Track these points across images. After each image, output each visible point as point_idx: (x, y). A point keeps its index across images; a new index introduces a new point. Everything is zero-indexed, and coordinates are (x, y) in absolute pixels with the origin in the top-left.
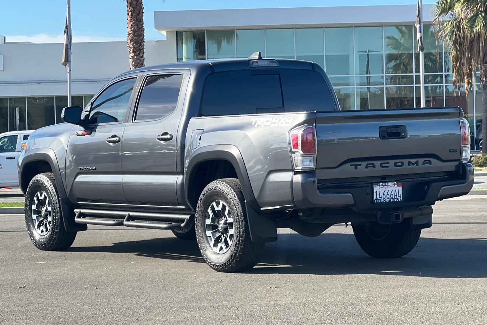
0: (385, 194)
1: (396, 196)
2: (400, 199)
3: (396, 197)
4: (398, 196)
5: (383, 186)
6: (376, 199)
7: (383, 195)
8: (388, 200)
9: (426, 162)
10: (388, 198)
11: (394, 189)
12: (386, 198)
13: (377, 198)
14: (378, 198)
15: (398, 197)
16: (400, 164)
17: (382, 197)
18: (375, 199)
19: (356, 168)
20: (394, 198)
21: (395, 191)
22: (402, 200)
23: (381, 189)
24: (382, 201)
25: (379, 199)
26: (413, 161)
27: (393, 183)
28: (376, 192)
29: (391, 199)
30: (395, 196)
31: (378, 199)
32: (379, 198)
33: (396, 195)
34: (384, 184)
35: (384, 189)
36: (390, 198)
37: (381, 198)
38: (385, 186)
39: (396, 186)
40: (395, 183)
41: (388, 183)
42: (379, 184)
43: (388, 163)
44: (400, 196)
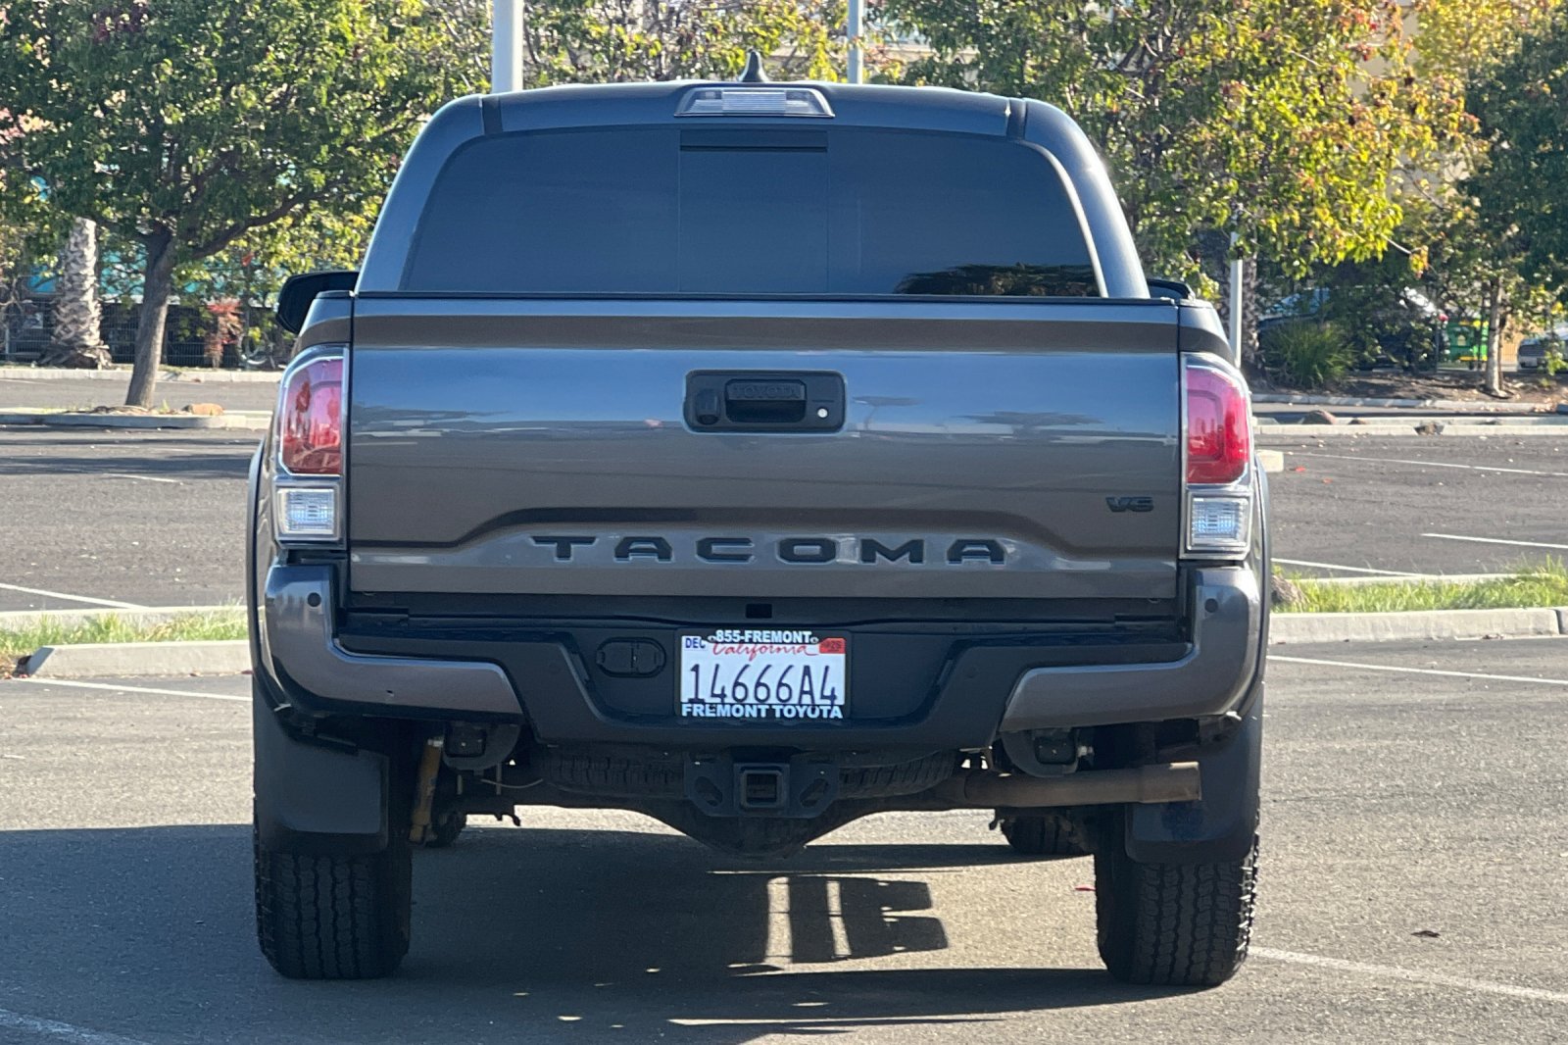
0: (749, 680)
1: (811, 693)
2: (829, 712)
3: (806, 699)
4: (823, 697)
5: (736, 646)
6: (691, 701)
7: (737, 684)
8: (759, 711)
9: (968, 549)
10: (762, 702)
11: (800, 660)
12: (751, 699)
13: (700, 697)
14: (704, 695)
15: (818, 701)
16: (816, 549)
17: (728, 692)
18: (684, 699)
19: (564, 553)
20: (795, 700)
21: (807, 671)
22: (840, 716)
23: (722, 659)
24: (723, 711)
25: (709, 700)
26: (894, 539)
27: (797, 636)
28: (696, 669)
29: (777, 708)
30: (803, 692)
31: (702, 702)
32: (713, 695)
33: (807, 688)
34: (742, 634)
35: (744, 658)
36: (773, 700)
37: (723, 696)
38: (751, 646)
39: (815, 648)
40: (807, 634)
41: (765, 632)
42: (715, 635)
43: (746, 541)
44: (833, 697)
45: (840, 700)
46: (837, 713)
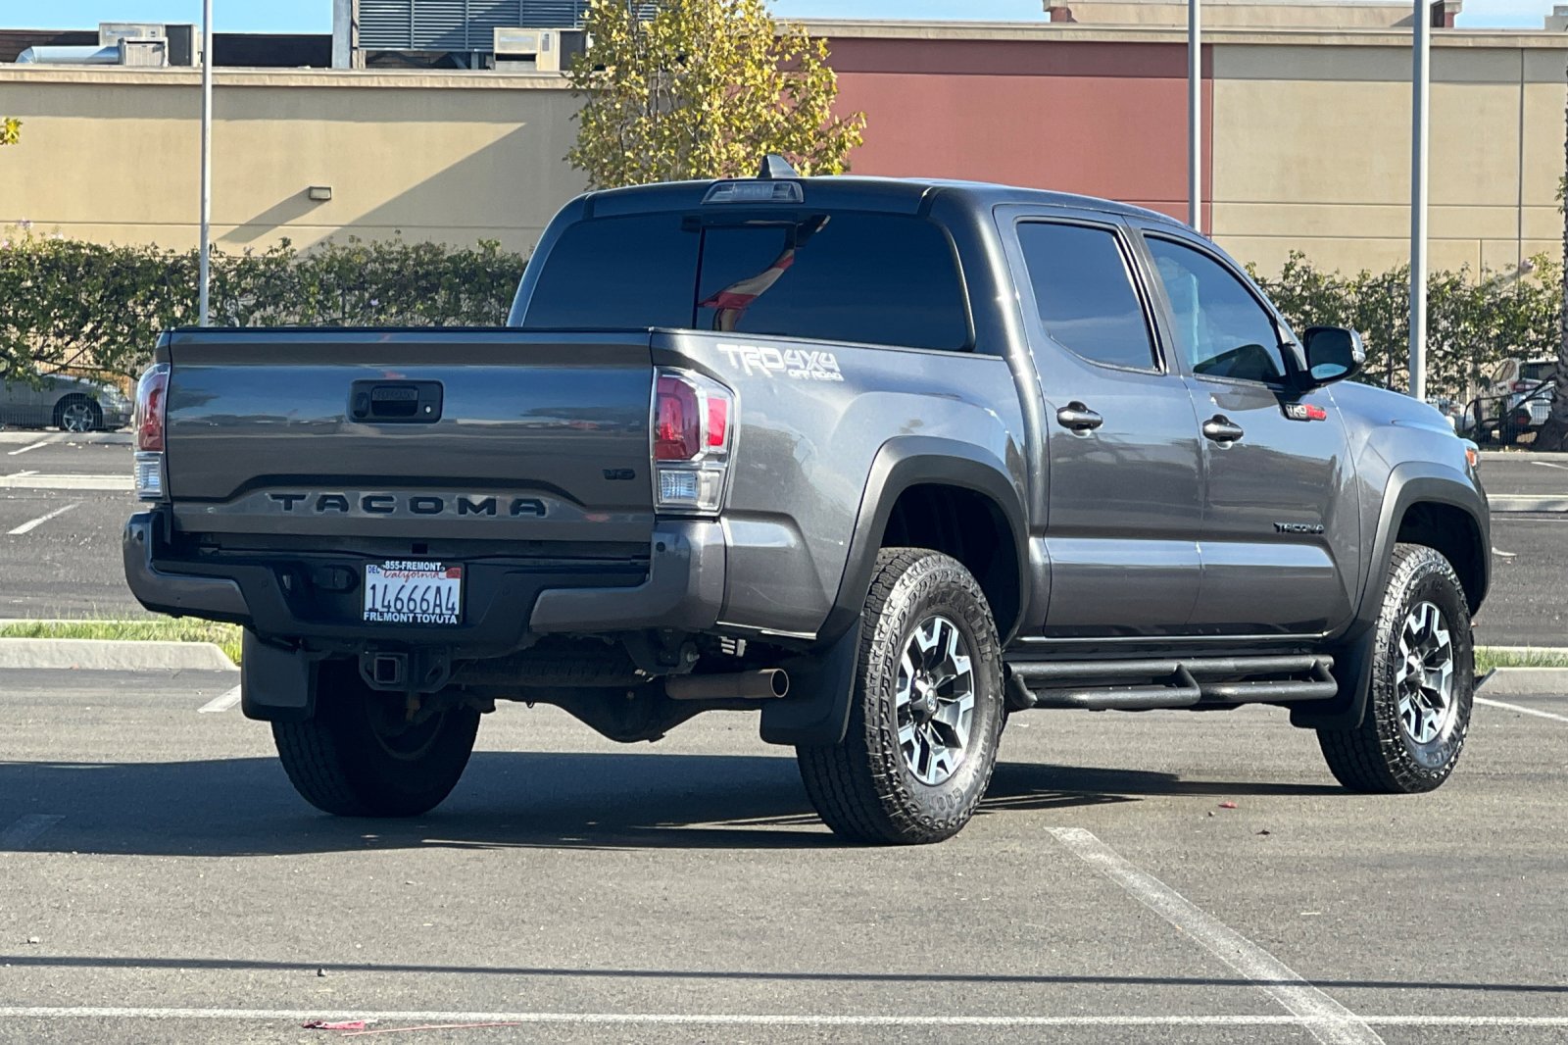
0: (404, 596)
1: (440, 606)
2: (449, 619)
3: (438, 611)
4: (447, 609)
5: (397, 572)
6: (370, 610)
7: (397, 599)
8: (409, 617)
9: (522, 505)
10: (411, 612)
11: (434, 583)
12: (405, 610)
13: (376, 607)
14: (378, 606)
15: (444, 611)
16: (431, 505)
17: (392, 604)
18: (367, 609)
19: (288, 507)
20: (431, 611)
21: (438, 590)
22: (455, 622)
23: (389, 581)
24: (387, 617)
25: (381, 609)
26: (476, 498)
27: (432, 566)
28: (374, 587)
29: (419, 616)
30: (435, 605)
31: (377, 611)
32: (383, 606)
33: (438, 602)
34: (401, 564)
35: (401, 581)
36: (418, 610)
37: (389, 607)
38: (406, 572)
39: (443, 575)
40: (439, 564)
41: (414, 563)
42: (385, 564)
43: (391, 499)
44: (453, 609)
45: (457, 612)
46: (454, 620)
